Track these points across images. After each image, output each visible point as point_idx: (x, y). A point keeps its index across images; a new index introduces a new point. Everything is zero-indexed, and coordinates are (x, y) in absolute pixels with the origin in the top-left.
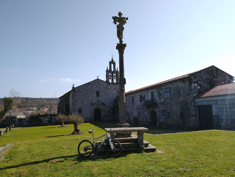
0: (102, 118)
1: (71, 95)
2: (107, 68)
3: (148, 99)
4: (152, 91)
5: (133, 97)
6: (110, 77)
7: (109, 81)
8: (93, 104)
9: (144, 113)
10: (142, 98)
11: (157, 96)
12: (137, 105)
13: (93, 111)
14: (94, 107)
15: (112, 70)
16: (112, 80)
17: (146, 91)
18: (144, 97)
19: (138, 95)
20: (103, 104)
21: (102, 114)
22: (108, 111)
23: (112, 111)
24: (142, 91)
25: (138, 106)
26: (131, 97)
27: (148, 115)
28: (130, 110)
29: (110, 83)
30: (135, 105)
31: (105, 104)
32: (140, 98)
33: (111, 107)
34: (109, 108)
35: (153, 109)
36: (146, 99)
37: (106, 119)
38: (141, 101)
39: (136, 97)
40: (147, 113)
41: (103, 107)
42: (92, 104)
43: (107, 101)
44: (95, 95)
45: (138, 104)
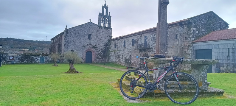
0: (93, 60)
1: (64, 36)
2: (100, 12)
3: (140, 43)
4: (146, 35)
5: (125, 41)
6: (102, 21)
7: (101, 25)
8: (85, 46)
10: (134, 42)
11: (151, 40)
12: (129, 49)
13: (85, 53)
14: (86, 49)
15: (105, 14)
16: (104, 24)
17: (139, 35)
18: (136, 40)
19: (130, 39)
20: (94, 47)
21: (93, 57)
22: (99, 54)
23: (103, 54)
24: (135, 35)
26: (123, 42)
28: (121, 54)
29: (102, 27)
30: (127, 49)
31: (97, 47)
33: (102, 50)
34: (100, 51)
35: (146, 53)
36: (139, 43)
37: (97, 61)
38: (133, 45)
39: (128, 41)
41: (94, 49)
42: (83, 46)
43: (99, 44)
44: (87, 37)
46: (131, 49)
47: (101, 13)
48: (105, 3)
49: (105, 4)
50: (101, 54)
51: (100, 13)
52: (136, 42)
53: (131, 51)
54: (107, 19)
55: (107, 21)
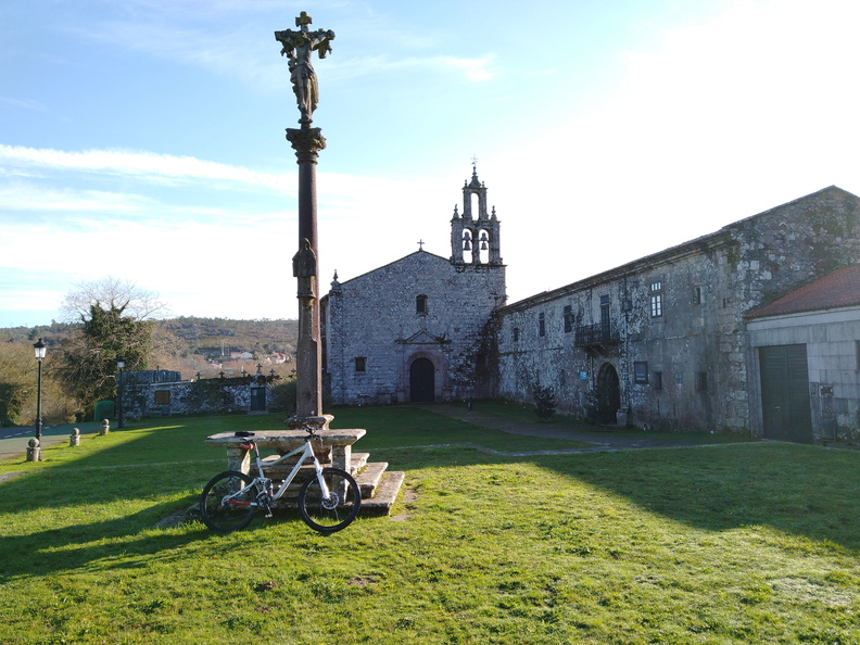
0: (438, 391)
1: (328, 308)
2: (456, 210)
3: (590, 324)
4: (604, 290)
5: (542, 315)
6: (467, 244)
7: (462, 258)
8: (405, 342)
9: (579, 374)
10: (570, 318)
11: (622, 310)
12: (556, 346)
13: (407, 367)
14: (410, 351)
15: (475, 216)
16: (473, 254)
17: (583, 293)
18: (577, 313)
19: (559, 307)
20: (441, 341)
21: (439, 378)
22: (461, 366)
23: (474, 365)
24: (572, 293)
25: (561, 348)
26: (537, 317)
27: (591, 383)
28: (534, 365)
29: (466, 265)
30: (550, 346)
31: (449, 342)
32: (565, 317)
33: (469, 350)
34: (461, 355)
35: (608, 360)
36: (586, 322)
37: (454, 394)
38: (568, 329)
39: (553, 314)
40: (588, 374)
41: (440, 351)
42: (400, 341)
43: (457, 330)
44: (412, 308)
45: (558, 341)
46: (562, 344)
47: (461, 212)
48: (474, 173)
49: (475, 178)
50: (469, 366)
51: (456, 214)
52: (578, 318)
53: (562, 352)
54: (484, 235)
55: (484, 239)
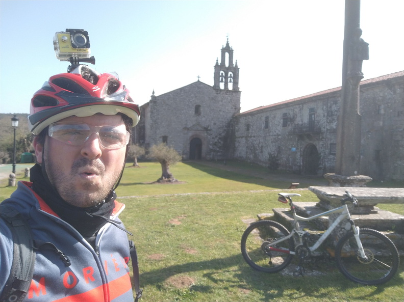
0: (203, 154)
1: (149, 109)
2: (217, 61)
3: (300, 123)
4: (312, 105)
5: (267, 118)
6: (222, 79)
7: (219, 86)
8: (188, 129)
9: (290, 149)
10: (287, 120)
11: (324, 116)
12: (275, 134)
13: (188, 142)
14: (191, 134)
15: (227, 64)
16: (225, 85)
17: (297, 106)
18: (292, 117)
19: (279, 114)
20: (206, 129)
21: (204, 148)
22: (216, 142)
23: (222, 142)
24: (289, 106)
25: (278, 135)
26: (263, 118)
27: (299, 154)
28: (260, 143)
29: (221, 90)
30: (271, 134)
31: (210, 130)
32: (284, 119)
33: (220, 134)
34: (216, 137)
35: (311, 142)
36: (298, 121)
37: (211, 156)
38: (285, 125)
39: (275, 117)
40: (297, 149)
41: (206, 134)
42: (186, 128)
43: (215, 124)
44: (192, 112)
45: (277, 131)
46: (280, 133)
47: (220, 62)
48: (228, 42)
49: (228, 44)
50: (220, 143)
51: (217, 63)
52: (292, 120)
53: (279, 137)
54: (231, 75)
55: (231, 77)
